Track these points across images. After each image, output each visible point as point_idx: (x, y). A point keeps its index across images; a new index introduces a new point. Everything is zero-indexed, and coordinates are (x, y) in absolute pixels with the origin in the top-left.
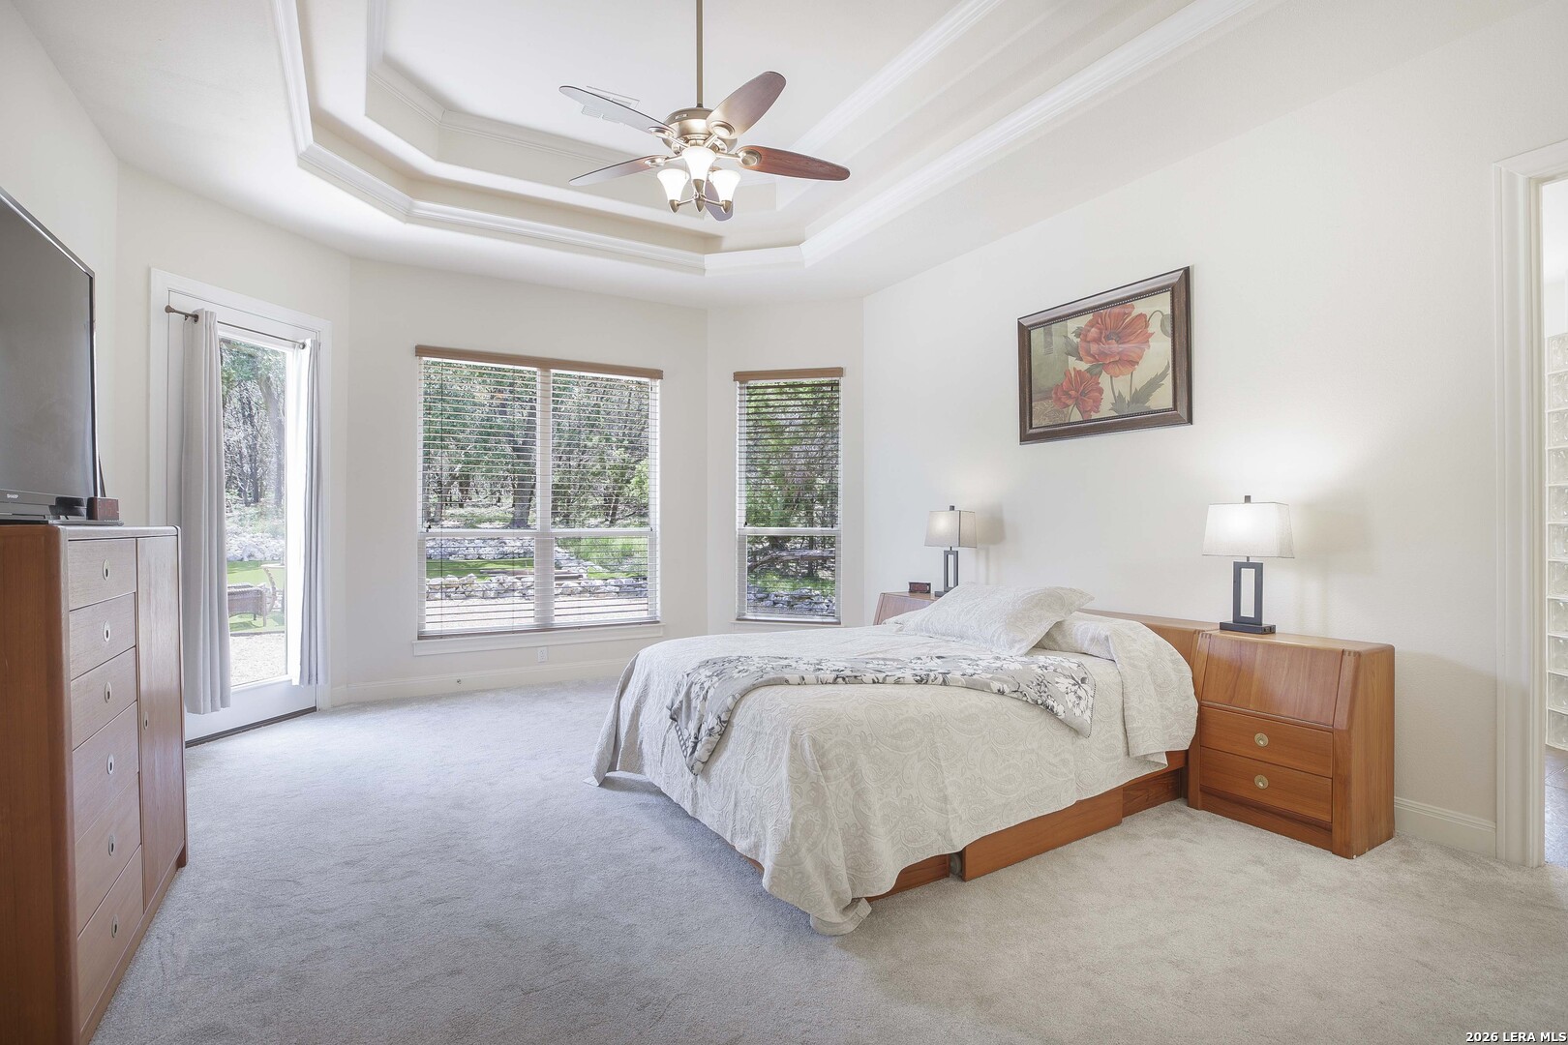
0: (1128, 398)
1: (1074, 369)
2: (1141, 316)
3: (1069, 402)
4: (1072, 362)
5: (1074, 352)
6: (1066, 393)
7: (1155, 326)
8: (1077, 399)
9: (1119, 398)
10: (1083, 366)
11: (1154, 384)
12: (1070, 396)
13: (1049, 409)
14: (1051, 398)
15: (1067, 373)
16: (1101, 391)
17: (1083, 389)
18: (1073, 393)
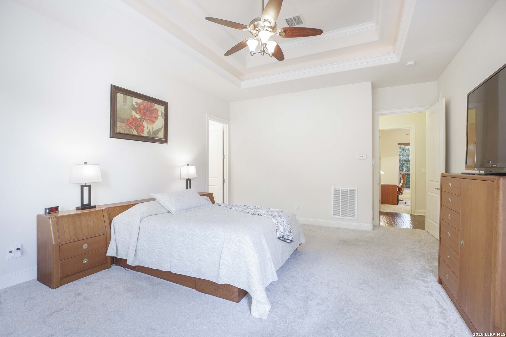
0: (152, 132)
1: (135, 116)
2: (156, 109)
3: (132, 127)
4: (134, 113)
5: (135, 109)
6: (131, 123)
7: (160, 114)
8: (135, 127)
9: (149, 131)
10: (138, 116)
11: (159, 130)
12: (133, 125)
13: (124, 127)
14: (125, 123)
15: (132, 116)
16: (144, 127)
17: (137, 124)
18: (134, 124)
